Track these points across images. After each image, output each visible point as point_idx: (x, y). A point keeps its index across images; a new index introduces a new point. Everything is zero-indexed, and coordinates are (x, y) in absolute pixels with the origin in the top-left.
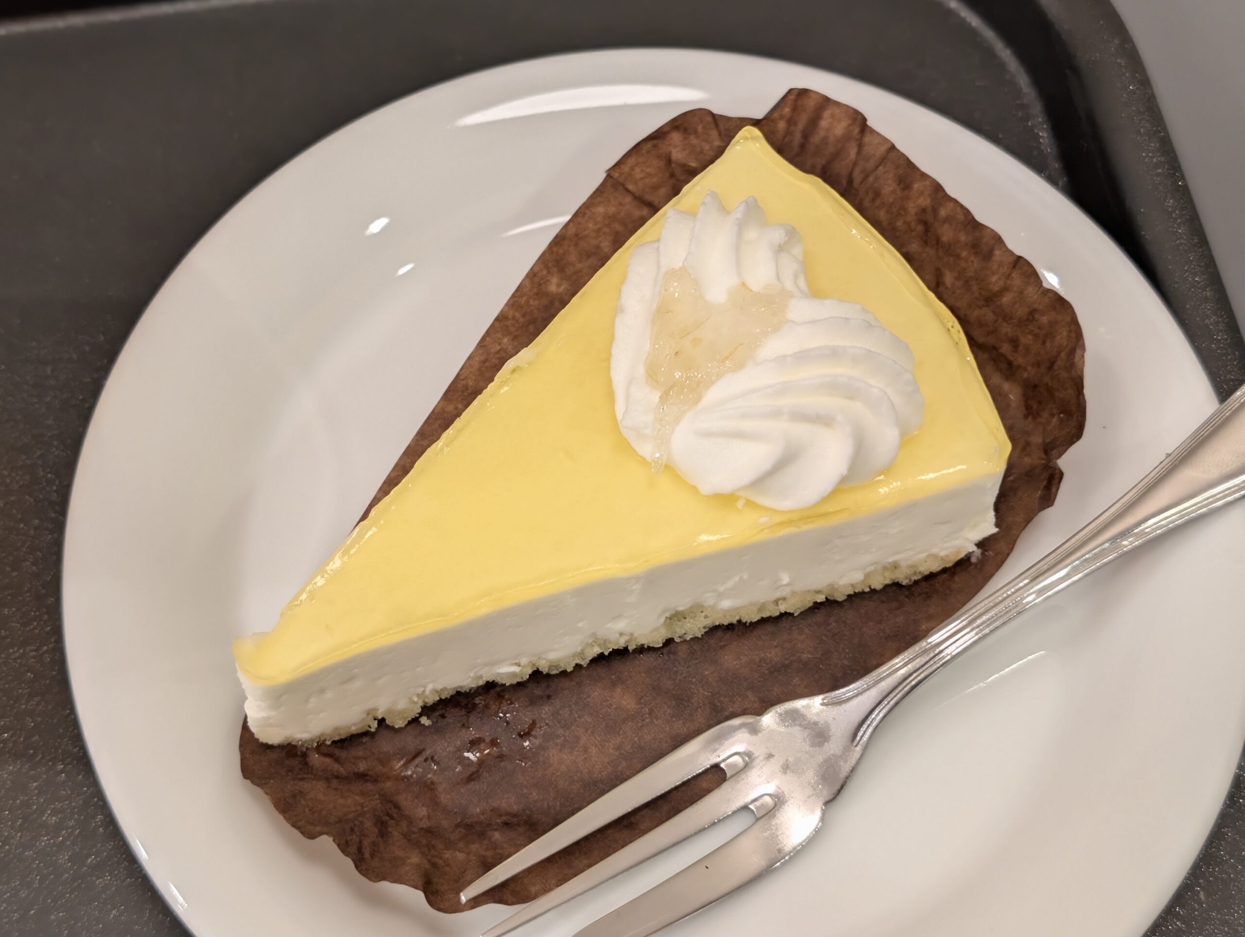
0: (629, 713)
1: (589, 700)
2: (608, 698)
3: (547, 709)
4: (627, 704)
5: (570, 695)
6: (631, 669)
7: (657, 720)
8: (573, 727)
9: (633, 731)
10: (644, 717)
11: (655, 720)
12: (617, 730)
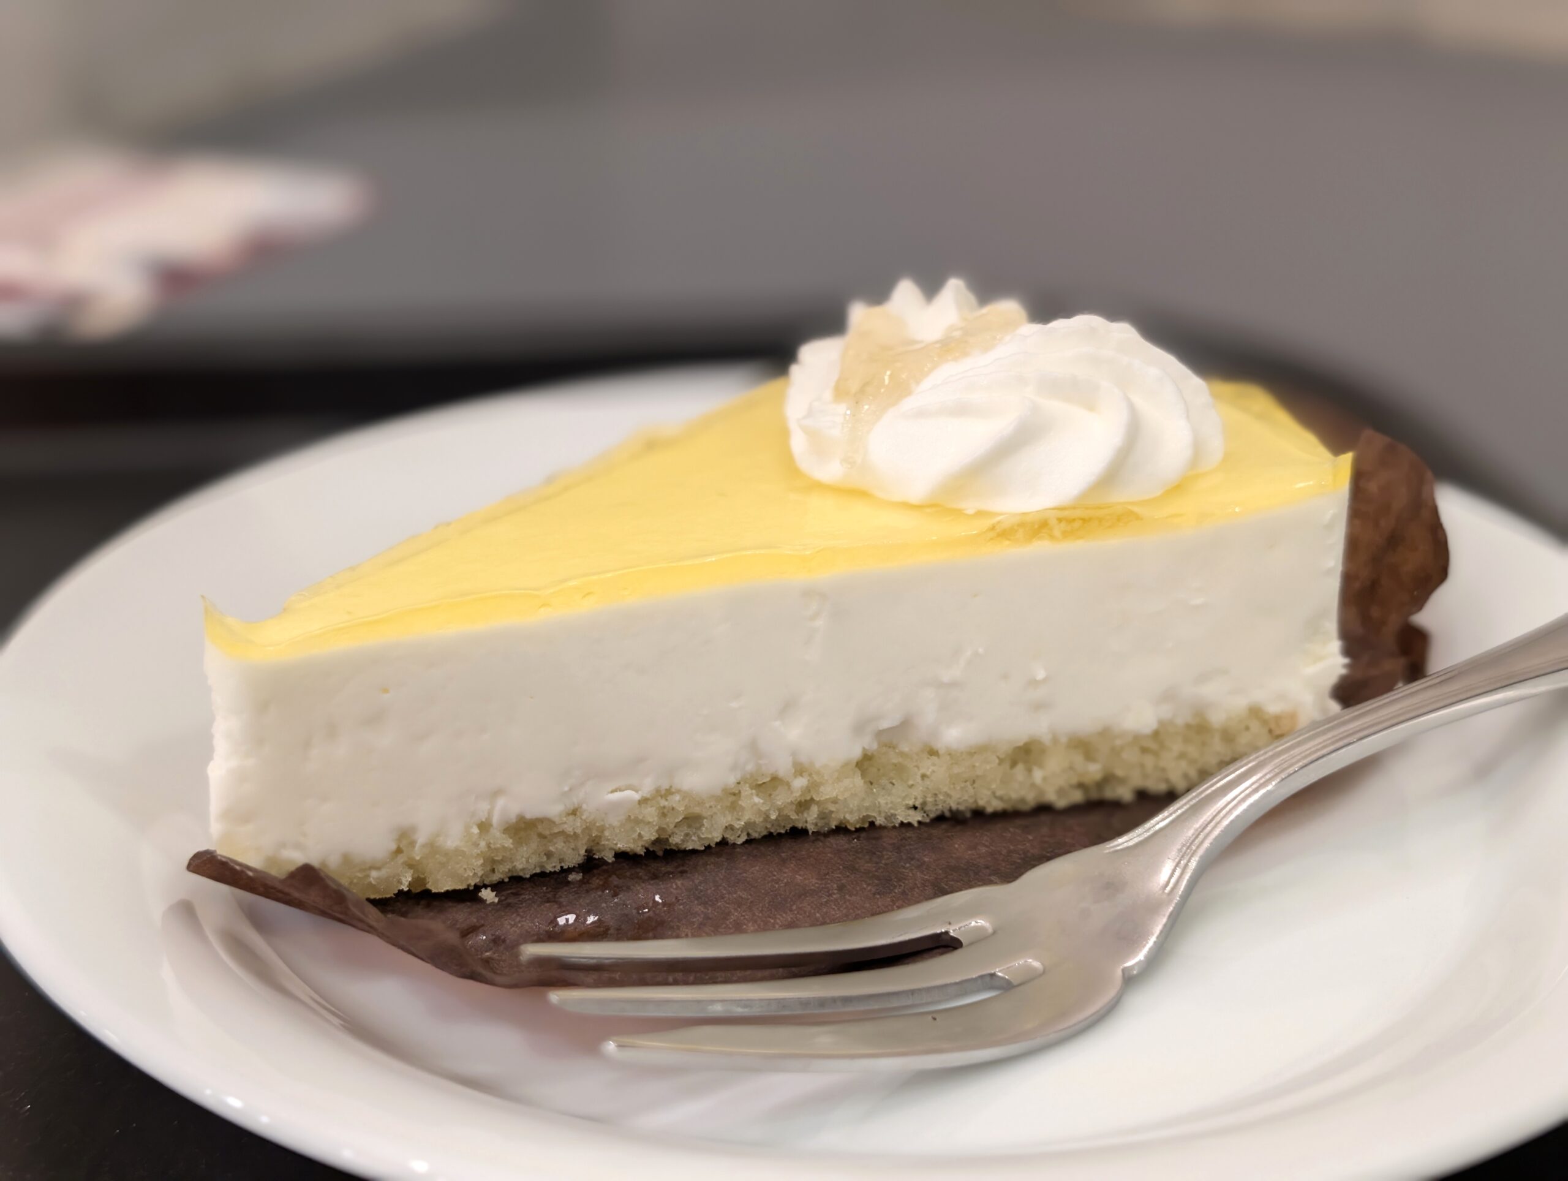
0: (807, 888)
1: (744, 875)
2: (775, 873)
3: (679, 883)
4: (805, 879)
5: (716, 870)
6: (811, 850)
7: (850, 896)
8: (719, 904)
9: (814, 906)
10: (831, 892)
11: (847, 897)
12: (788, 905)
